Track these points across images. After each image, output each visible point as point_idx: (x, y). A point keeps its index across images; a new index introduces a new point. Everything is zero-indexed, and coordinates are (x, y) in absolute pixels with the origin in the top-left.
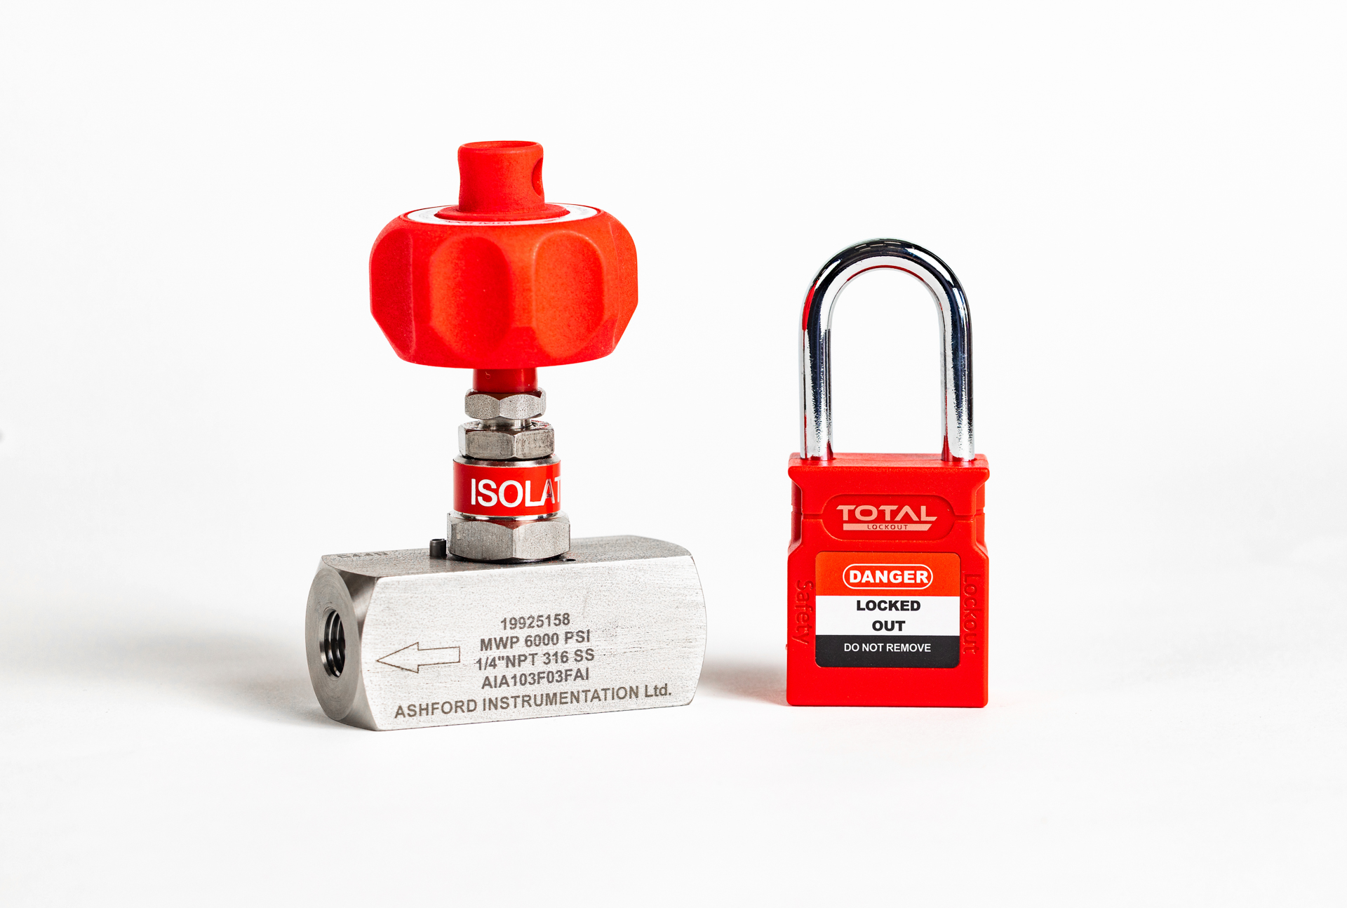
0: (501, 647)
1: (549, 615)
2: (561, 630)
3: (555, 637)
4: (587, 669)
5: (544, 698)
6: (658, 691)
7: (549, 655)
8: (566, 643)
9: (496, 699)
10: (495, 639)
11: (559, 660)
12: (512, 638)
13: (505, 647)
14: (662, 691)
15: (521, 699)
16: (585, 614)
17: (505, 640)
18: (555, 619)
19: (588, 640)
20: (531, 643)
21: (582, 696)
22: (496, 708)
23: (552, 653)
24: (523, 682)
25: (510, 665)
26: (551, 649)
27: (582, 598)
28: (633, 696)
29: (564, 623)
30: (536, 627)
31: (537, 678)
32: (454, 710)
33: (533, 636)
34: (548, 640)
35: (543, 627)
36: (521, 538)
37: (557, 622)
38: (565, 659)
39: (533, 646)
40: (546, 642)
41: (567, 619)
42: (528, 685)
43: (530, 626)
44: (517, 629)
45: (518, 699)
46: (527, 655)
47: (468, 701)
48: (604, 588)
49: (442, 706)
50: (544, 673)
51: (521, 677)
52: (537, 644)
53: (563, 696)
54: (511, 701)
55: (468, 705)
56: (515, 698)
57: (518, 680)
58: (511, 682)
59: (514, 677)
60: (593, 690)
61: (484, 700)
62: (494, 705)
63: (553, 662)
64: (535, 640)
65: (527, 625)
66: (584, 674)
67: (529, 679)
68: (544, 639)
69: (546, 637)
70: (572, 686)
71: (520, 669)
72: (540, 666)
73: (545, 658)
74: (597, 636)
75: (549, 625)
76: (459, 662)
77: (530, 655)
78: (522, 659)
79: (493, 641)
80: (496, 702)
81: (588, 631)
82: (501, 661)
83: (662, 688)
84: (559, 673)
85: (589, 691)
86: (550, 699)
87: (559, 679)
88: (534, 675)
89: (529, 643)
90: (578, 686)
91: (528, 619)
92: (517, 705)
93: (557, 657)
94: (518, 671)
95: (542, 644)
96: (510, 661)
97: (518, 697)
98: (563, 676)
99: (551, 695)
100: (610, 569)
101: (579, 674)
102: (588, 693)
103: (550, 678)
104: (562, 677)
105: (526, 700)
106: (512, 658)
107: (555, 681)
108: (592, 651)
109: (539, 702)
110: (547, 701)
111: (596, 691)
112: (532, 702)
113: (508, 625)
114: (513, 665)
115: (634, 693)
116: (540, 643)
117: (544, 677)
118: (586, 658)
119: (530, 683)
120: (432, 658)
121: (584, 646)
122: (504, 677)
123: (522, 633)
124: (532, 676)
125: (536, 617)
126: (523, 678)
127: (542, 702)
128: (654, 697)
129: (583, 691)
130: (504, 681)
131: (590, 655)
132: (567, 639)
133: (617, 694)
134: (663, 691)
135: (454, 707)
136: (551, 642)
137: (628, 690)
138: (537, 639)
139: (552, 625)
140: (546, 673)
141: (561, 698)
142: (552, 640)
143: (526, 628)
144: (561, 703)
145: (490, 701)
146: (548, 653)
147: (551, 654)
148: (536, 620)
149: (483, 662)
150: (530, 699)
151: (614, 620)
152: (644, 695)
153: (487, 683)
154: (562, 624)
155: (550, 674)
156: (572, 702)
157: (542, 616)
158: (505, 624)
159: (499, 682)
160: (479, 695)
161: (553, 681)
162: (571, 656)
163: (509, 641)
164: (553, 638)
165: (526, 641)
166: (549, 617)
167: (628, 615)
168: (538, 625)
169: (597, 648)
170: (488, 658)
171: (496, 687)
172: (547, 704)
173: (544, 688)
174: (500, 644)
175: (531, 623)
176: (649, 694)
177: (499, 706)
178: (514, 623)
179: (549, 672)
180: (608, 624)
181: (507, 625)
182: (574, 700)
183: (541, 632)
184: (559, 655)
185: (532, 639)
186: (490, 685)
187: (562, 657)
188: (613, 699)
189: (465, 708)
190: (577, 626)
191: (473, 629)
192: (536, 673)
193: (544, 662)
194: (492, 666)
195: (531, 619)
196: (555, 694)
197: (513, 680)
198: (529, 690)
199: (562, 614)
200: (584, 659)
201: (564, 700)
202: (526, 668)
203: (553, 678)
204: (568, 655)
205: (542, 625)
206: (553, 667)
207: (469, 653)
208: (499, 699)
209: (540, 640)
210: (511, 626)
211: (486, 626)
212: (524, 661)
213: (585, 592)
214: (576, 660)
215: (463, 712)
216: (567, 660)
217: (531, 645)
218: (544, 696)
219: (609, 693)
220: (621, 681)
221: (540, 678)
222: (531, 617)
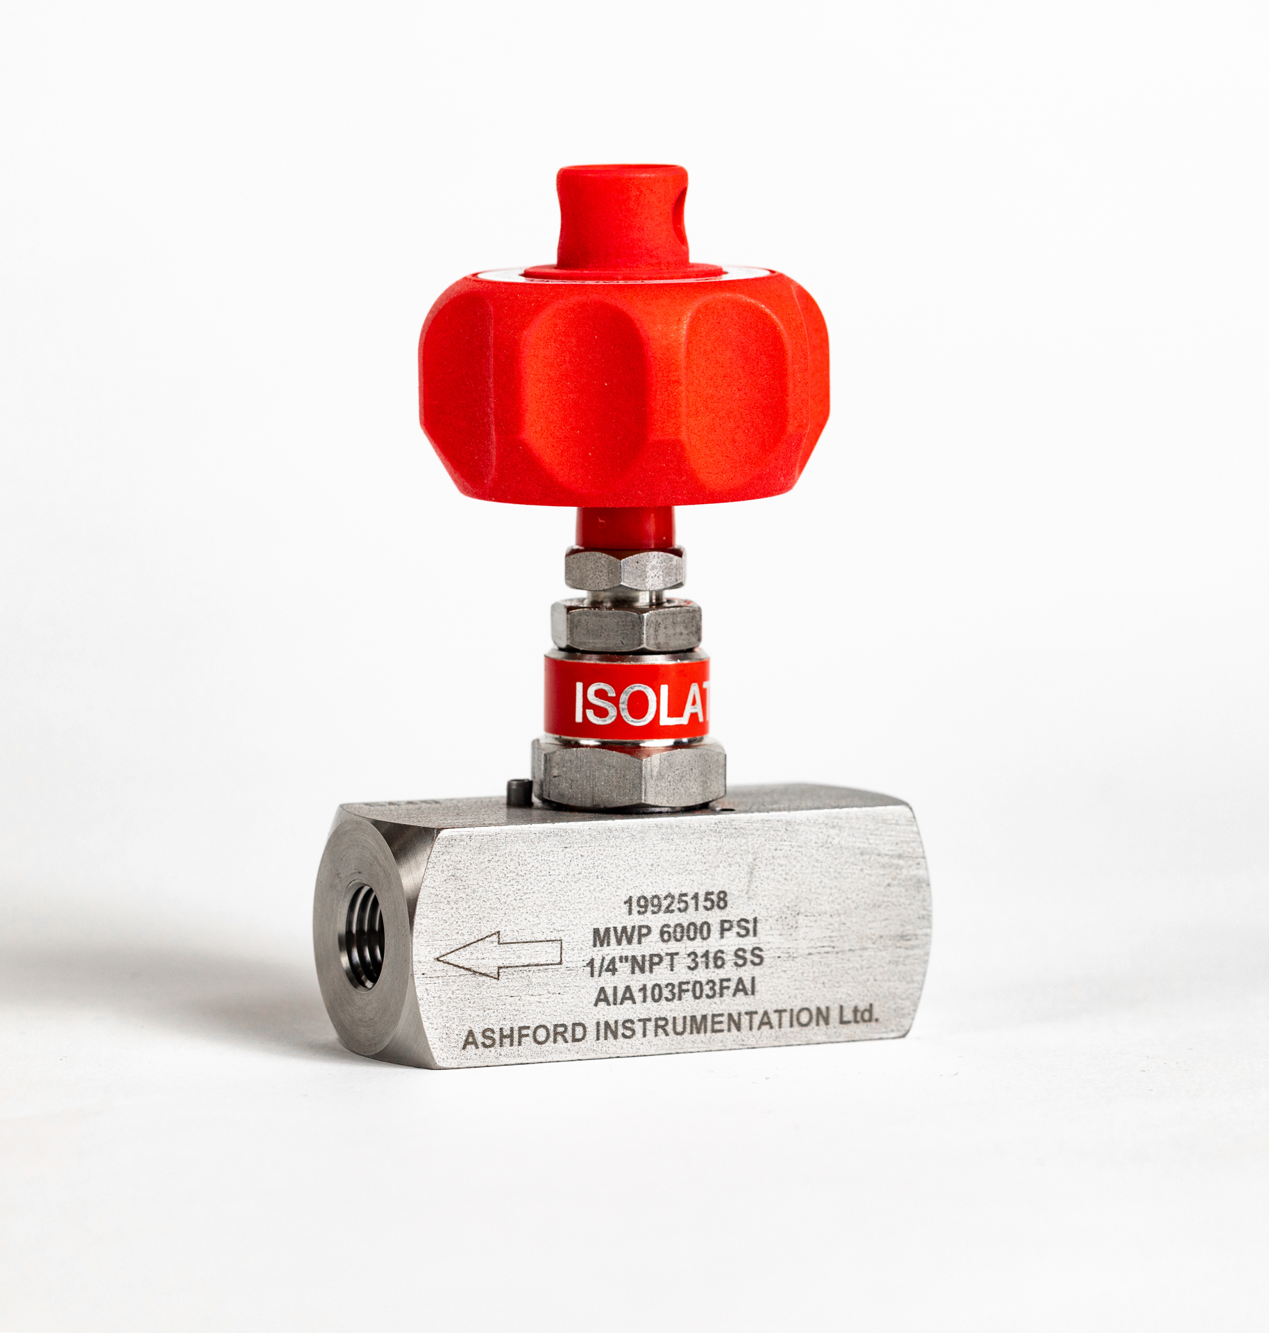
0: (624, 942)
1: (697, 894)
2: (715, 917)
3: (705, 928)
4: (753, 979)
5: (688, 1022)
6: (859, 1015)
7: (696, 955)
8: (722, 937)
9: (616, 1022)
10: (615, 929)
11: (711, 964)
12: (640, 927)
13: (630, 942)
14: (864, 1016)
15: (653, 1023)
16: (751, 893)
17: (629, 930)
18: (706, 900)
19: (755, 934)
20: (670, 936)
21: (745, 1020)
22: (615, 1037)
23: (700, 952)
24: (657, 997)
25: (637, 969)
26: (699, 946)
27: (746, 868)
28: (822, 1022)
29: (719, 907)
30: (677, 912)
31: (678, 991)
32: (551, 1039)
33: (672, 925)
34: (695, 933)
35: (688, 911)
36: (655, 774)
37: (708, 904)
38: (719, 963)
39: (673, 942)
40: (692, 935)
41: (724, 899)
42: (663, 1002)
43: (668, 910)
44: (649, 914)
45: (648, 1024)
46: (663, 954)
47: (574, 1025)
48: (779, 853)
49: (535, 1032)
50: (688, 983)
51: (653, 988)
52: (678, 937)
53: (717, 1019)
54: (638, 1027)
55: (574, 1030)
56: (645, 1021)
57: (649, 993)
58: (638, 996)
59: (644, 989)
60: (761, 1012)
61: (598, 1024)
62: (612, 1032)
63: (702, 966)
64: (675, 931)
65: (663, 908)
66: (748, 986)
67: (666, 993)
68: (688, 931)
69: (692, 927)
70: (730, 1004)
71: (652, 976)
72: (682, 973)
73: (689, 960)
74: (768, 928)
75: (697, 909)
76: (560, 963)
77: (667, 954)
78: (654, 961)
79: (612, 933)
80: (616, 1027)
81: (755, 920)
82: (624, 964)
83: (865, 1010)
84: (711, 985)
85: (756, 1013)
86: (698, 1025)
87: (710, 993)
88: (673, 986)
89: (666, 936)
90: (740, 1004)
91: (665, 898)
92: (648, 1032)
93: (707, 959)
94: (648, 979)
95: (685, 938)
96: (637, 964)
97: (649, 1020)
98: (717, 988)
99: (699, 1018)
100: (788, 823)
101: (741, 987)
102: (754, 1016)
103: (697, 990)
104: (715, 991)
105: (661, 1025)
106: (639, 959)
107: (704, 996)
108: (761, 950)
109: (679, 1029)
110: (692, 1027)
111: (766, 1013)
112: (669, 1028)
113: (635, 908)
114: (642, 970)
115: (823, 1017)
116: (682, 937)
117: (688, 990)
118: (752, 962)
119: (667, 999)
120: (519, 957)
121: (748, 943)
122: (628, 988)
123: (655, 921)
124: (670, 987)
125: (677, 897)
126: (657, 991)
127: (684, 1028)
128: (853, 1024)
129: (746, 1013)
130: (628, 995)
131: (758, 956)
132: (723, 930)
133: (798, 1019)
134: (867, 1016)
135: (552, 1034)
136: (698, 935)
137: (814, 1012)
138: (679, 930)
139: (701, 908)
140: (692, 983)
141: (714, 1023)
142: (701, 932)
143: (661, 914)
144: (714, 1031)
145: (607, 1024)
146: (694, 953)
147: (700, 954)
148: (676, 901)
149: (597, 964)
150: (667, 1024)
151: (793, 903)
152: (838, 1020)
153: (602, 997)
154: (716, 907)
155: (698, 986)
156: (729, 1030)
157: (685, 895)
158: (631, 905)
159: (620, 995)
160: (590, 1017)
161: (701, 996)
162: (729, 957)
163: (636, 933)
164: (702, 930)
165: (662, 933)
166: (696, 897)
167: (814, 896)
168: (679, 909)
169: (768, 946)
170: (603, 959)
171: (615, 1004)
172: (692, 1033)
173: (688, 1006)
174: (622, 936)
175: (670, 905)
176: (845, 1019)
177: (620, 1033)
178: (646, 904)
179: (696, 982)
180: (785, 909)
181: (633, 907)
182: (733, 1026)
183: (685, 919)
184: (711, 955)
185: (671, 930)
186: (606, 1000)
187: (716, 958)
188: (791, 1026)
189: (568, 1035)
190: (738, 912)
191: (582, 913)
192: (676, 983)
193: (689, 967)
194: (610, 970)
195: (669, 900)
196: (704, 1017)
197: (641, 994)
198: (665, 1009)
199: (716, 892)
200: (749, 963)
201: (717, 1027)
202: (662, 975)
203: (702, 991)
204: (724, 956)
205: (686, 909)
206: (702, 975)
207: (576, 951)
208: (620, 1023)
209: (682, 932)
210: (638, 909)
211: (601, 908)
212: (658, 964)
213: (750, 858)
214: (736, 964)
215: (566, 1041)
216: (723, 964)
217: (669, 940)
218: (688, 1019)
219: (786, 1017)
220: (804, 998)
221: (681, 991)
222: (670, 896)
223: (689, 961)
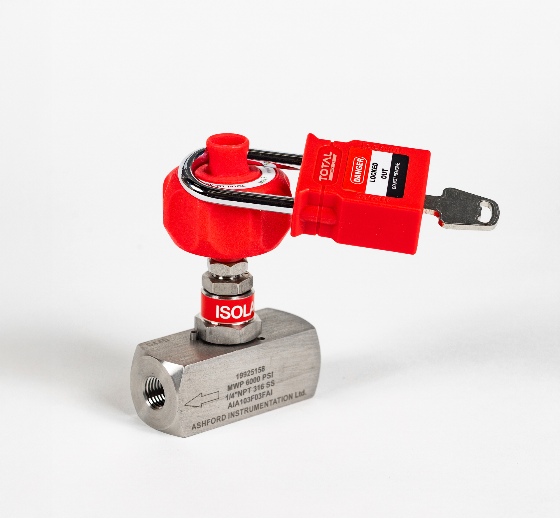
0: (236, 388)
1: (256, 368)
2: (261, 374)
3: (259, 378)
4: (272, 390)
8: (263, 380)
10: (234, 384)
11: (260, 389)
12: (241, 382)
13: (238, 387)
14: (302, 394)
15: (244, 410)
16: (271, 364)
18: (259, 370)
19: (272, 376)
21: (269, 403)
22: (234, 416)
24: (245, 402)
25: (240, 395)
26: (257, 384)
27: (270, 357)
30: (251, 375)
31: (251, 399)
32: (216, 421)
33: (249, 379)
36: (243, 334)
40: (255, 381)
41: (264, 368)
42: (247, 403)
44: (243, 378)
46: (247, 389)
48: (279, 351)
49: (212, 420)
50: (254, 396)
53: (261, 404)
54: (240, 412)
55: (222, 417)
56: (242, 410)
57: (243, 401)
59: (241, 400)
60: (273, 399)
61: (229, 414)
63: (257, 390)
64: (250, 381)
65: (247, 375)
66: (270, 392)
67: (248, 400)
68: (254, 380)
69: (255, 379)
70: (265, 399)
71: (244, 396)
72: (252, 393)
74: (276, 374)
76: (219, 398)
78: (244, 391)
79: (233, 386)
80: (234, 413)
81: (272, 372)
82: (236, 394)
83: (302, 392)
84: (260, 394)
87: (260, 397)
88: (250, 397)
90: (268, 398)
91: (248, 372)
92: (243, 413)
93: (259, 387)
96: (240, 393)
98: (262, 395)
99: (257, 405)
101: (268, 393)
102: (272, 401)
103: (256, 397)
105: (246, 410)
107: (258, 398)
108: (273, 381)
109: (251, 410)
110: (255, 408)
111: (275, 399)
112: (249, 411)
113: (239, 377)
115: (291, 397)
116: (252, 382)
117: (253, 398)
118: (271, 385)
120: (207, 399)
121: (270, 380)
122: (237, 401)
123: (245, 379)
126: (245, 400)
127: (253, 409)
128: (299, 397)
129: (270, 401)
130: (237, 403)
131: (273, 383)
132: (263, 378)
133: (284, 399)
136: (257, 381)
137: (288, 396)
138: (251, 380)
139: (257, 372)
140: (255, 396)
141: (261, 406)
143: (246, 377)
144: (261, 408)
145: (231, 413)
146: (256, 387)
148: (251, 372)
149: (229, 396)
150: (248, 409)
151: (283, 365)
152: (295, 397)
154: (261, 371)
156: (265, 407)
157: (253, 370)
159: (235, 404)
160: (227, 412)
163: (239, 384)
164: (257, 379)
165: (247, 382)
166: (256, 370)
169: (275, 379)
170: (230, 394)
171: (234, 407)
173: (254, 402)
174: (236, 386)
175: (249, 374)
176: (297, 396)
178: (242, 375)
180: (281, 367)
182: (266, 405)
183: (253, 377)
186: (231, 406)
187: (261, 386)
188: (282, 401)
189: (221, 419)
190: (267, 370)
191: (225, 382)
193: (254, 391)
194: (232, 397)
195: (249, 372)
197: (241, 402)
198: (247, 405)
199: (262, 367)
202: (247, 395)
204: (264, 385)
205: (253, 374)
206: (258, 392)
207: (223, 394)
209: (252, 381)
211: (230, 379)
212: (246, 392)
213: (271, 354)
214: (267, 387)
215: (220, 421)
216: (263, 387)
217: (248, 384)
218: (254, 406)
219: (280, 399)
221: (252, 398)
222: (249, 371)
223: (254, 389)
